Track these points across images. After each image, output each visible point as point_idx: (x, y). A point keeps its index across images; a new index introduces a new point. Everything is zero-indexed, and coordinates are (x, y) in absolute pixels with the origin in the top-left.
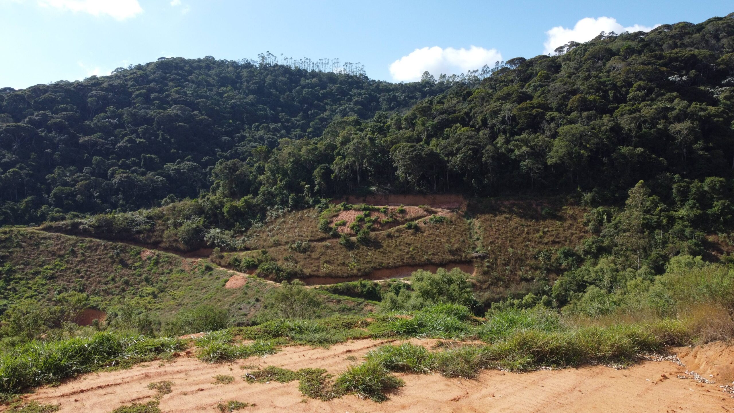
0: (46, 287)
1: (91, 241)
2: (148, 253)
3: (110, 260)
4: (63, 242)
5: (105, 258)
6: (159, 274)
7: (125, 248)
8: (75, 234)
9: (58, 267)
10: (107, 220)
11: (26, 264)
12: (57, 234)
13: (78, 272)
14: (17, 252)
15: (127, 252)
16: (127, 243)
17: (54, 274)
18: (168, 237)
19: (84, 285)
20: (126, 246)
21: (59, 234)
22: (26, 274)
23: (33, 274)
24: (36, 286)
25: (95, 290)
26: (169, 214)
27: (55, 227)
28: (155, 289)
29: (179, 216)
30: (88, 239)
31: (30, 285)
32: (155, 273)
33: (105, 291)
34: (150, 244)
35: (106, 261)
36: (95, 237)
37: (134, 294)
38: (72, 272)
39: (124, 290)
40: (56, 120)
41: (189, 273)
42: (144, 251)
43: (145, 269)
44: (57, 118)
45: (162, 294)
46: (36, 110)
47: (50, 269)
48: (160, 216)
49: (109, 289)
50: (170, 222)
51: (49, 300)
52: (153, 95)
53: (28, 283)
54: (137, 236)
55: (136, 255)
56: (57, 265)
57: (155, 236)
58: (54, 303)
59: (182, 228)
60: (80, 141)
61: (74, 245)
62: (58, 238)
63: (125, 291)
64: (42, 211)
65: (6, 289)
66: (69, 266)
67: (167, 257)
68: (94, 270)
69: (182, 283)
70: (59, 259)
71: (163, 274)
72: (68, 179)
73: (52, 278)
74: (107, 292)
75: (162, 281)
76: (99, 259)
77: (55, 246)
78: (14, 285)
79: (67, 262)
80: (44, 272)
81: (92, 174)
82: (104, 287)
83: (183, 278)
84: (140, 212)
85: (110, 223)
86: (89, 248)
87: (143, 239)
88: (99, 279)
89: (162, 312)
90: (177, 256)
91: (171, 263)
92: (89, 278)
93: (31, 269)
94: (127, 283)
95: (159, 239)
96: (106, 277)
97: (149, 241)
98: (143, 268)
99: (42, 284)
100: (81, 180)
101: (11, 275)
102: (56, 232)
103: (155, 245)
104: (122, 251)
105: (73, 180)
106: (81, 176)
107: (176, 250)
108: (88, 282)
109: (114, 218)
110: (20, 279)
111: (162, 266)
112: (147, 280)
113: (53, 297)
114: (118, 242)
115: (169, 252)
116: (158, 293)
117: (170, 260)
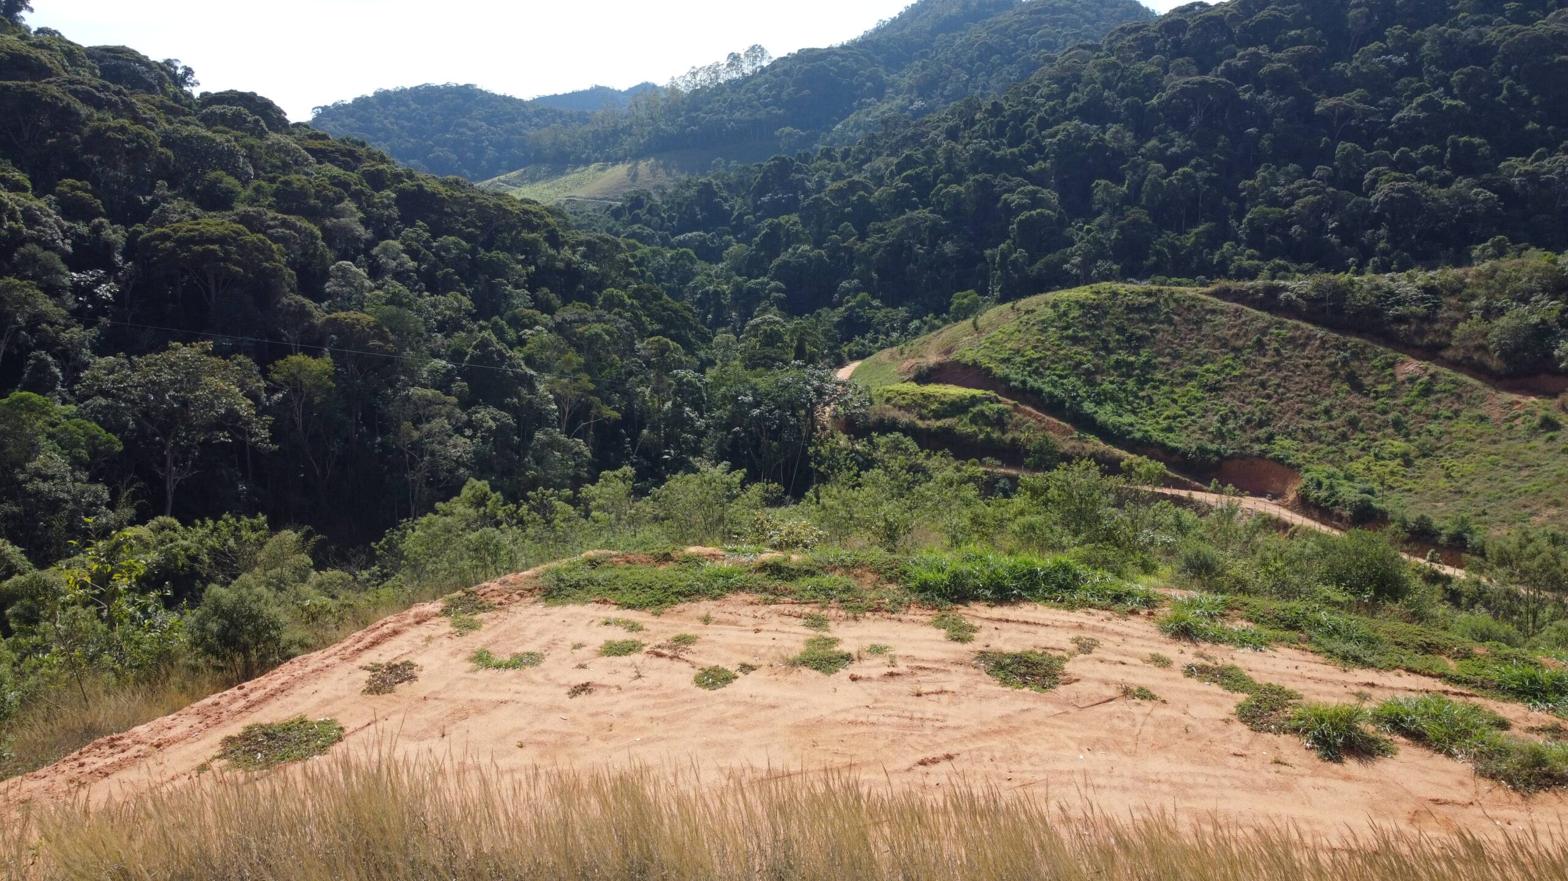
0: (1201, 404)
1: (1297, 328)
2: (1411, 368)
3: (1327, 371)
4: (1244, 323)
5: (1319, 364)
6: (1427, 416)
7: (1363, 350)
8: (1270, 310)
9: (1227, 370)
10: (1336, 287)
11: (1176, 356)
12: (1235, 305)
13: (1263, 385)
14: (1164, 333)
15: (1366, 359)
16: (1370, 339)
17: (1218, 382)
18: (1464, 339)
19: (1269, 413)
20: (1366, 346)
21: (1240, 306)
22: (1172, 375)
23: (1183, 376)
24: (1185, 399)
25: (1287, 426)
26: (1478, 285)
27: (1235, 292)
28: (1411, 448)
29: (1501, 292)
30: (1291, 322)
31: (1176, 397)
32: (1418, 413)
33: (1307, 432)
34: (1420, 347)
35: (1321, 372)
36: (1307, 320)
37: (1363, 449)
38: (1252, 384)
39: (1344, 437)
40: (1276, 66)
41: (1498, 426)
42: (1403, 362)
43: (1398, 402)
44: (1278, 61)
45: (1425, 461)
46: (1240, 46)
47: (1214, 372)
48: (1456, 289)
49: (1316, 429)
50: (1475, 303)
51: (1203, 429)
53: (1173, 392)
54: (1395, 327)
55: (1383, 368)
56: (1226, 366)
57: (1436, 331)
59: (1503, 321)
60: (1318, 109)
61: (1264, 332)
62: (1237, 314)
63: (1347, 439)
64: (1222, 255)
65: (1137, 397)
66: (1248, 371)
67: (1453, 382)
68: (1293, 388)
69: (1475, 445)
70: (1232, 355)
71: (1436, 417)
72: (1281, 191)
73: (1214, 389)
74: (1310, 435)
75: (1430, 432)
76: (1307, 366)
77: (1229, 329)
78: (1150, 392)
79: (1246, 363)
80: (1202, 376)
81: (1331, 180)
82: (1307, 424)
83: (1480, 435)
84: (1409, 276)
85: (1340, 294)
86: (1292, 340)
87: (1406, 335)
88: (1300, 405)
89: (1415, 498)
90: (1477, 383)
91: (1459, 397)
92: (1281, 401)
93: (1182, 366)
94: (1353, 423)
95: (1443, 339)
96: (1314, 403)
97: (1418, 341)
98: (1394, 397)
99: (1196, 398)
100: (1306, 194)
101: (1148, 373)
102: (1235, 301)
103: (1431, 352)
104: (1355, 355)
105: (1290, 193)
106: (1306, 186)
107: (1479, 370)
108: (1278, 408)
109: (1352, 283)
110: (1162, 382)
111: (1439, 401)
112: (1397, 425)
113: (1211, 424)
114: (1350, 335)
115: (1459, 371)
116: (1417, 457)
117: (1459, 391)
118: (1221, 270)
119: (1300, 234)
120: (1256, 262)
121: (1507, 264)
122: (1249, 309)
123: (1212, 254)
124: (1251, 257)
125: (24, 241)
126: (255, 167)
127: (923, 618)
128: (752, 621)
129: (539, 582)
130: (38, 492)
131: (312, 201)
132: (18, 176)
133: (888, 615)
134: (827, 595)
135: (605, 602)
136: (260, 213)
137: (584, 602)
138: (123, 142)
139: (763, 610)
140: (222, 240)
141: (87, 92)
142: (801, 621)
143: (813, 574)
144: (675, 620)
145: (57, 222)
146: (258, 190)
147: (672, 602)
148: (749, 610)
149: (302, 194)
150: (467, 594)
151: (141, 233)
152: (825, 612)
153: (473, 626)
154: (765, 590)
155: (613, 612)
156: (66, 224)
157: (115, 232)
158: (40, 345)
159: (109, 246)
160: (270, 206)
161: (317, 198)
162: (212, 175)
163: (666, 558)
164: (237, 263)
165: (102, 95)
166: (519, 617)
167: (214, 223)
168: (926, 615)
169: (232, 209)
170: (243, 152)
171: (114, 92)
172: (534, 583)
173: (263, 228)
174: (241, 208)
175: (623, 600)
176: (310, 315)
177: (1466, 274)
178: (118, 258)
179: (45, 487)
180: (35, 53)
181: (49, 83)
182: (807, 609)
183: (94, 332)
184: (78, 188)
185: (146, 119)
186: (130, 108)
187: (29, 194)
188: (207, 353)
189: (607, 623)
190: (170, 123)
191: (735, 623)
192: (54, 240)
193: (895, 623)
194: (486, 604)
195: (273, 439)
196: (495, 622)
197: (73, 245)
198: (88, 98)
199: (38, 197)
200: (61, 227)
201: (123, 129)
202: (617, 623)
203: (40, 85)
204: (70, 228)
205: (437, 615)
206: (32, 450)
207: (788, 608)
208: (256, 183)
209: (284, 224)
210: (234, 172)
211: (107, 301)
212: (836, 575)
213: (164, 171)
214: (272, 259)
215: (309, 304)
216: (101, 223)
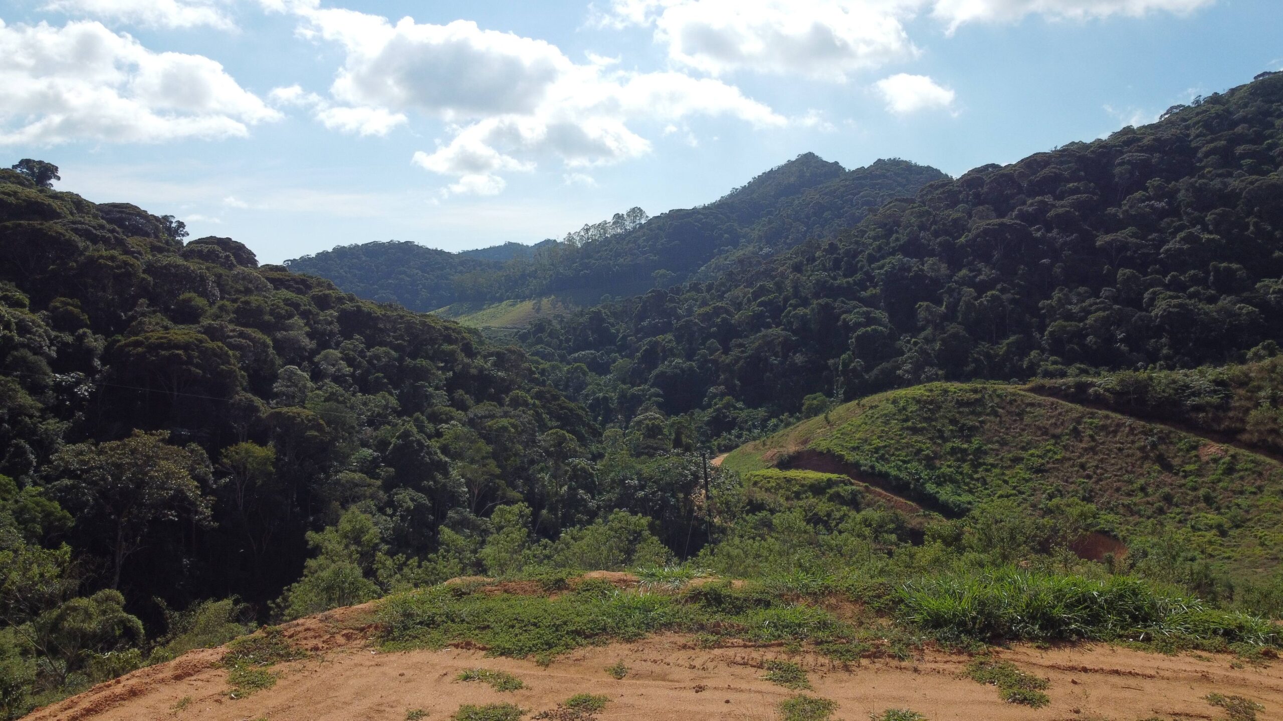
0: (1030, 484)
1: (1107, 417)
2: (1213, 450)
3: (1139, 454)
4: (1060, 414)
5: (1130, 448)
6: (1233, 491)
7: (1168, 435)
8: (1082, 402)
9: (1050, 455)
10: (1137, 382)
11: (1003, 443)
12: (1051, 399)
13: (1083, 466)
14: (991, 424)
15: (1171, 443)
16: (1173, 426)
17: (1043, 464)
18: (1256, 424)
19: (1091, 491)
20: (1170, 432)
21: (1055, 400)
22: (1001, 459)
23: (1011, 460)
24: (1015, 480)
25: (1109, 503)
26: (1262, 379)
27: (1050, 388)
30: (1102, 412)
31: (1006, 478)
32: (1225, 489)
33: (1127, 507)
34: (1218, 432)
35: (1133, 455)
36: (1114, 410)
37: (1180, 521)
38: (1073, 466)
39: (1161, 511)
40: (1060, 210)
42: (1205, 445)
43: (1205, 479)
44: (1062, 207)
46: (1029, 196)
47: (1038, 456)
48: (1243, 382)
49: (1135, 504)
50: (1262, 394)
51: (1034, 506)
52: (1239, 150)
53: (1003, 474)
54: (1193, 415)
55: (1188, 451)
56: (1049, 451)
57: (1230, 418)
58: (1041, 512)
60: (1098, 243)
61: (1078, 421)
62: (1053, 407)
63: (1165, 513)
64: (1031, 360)
65: (972, 479)
66: (1068, 455)
67: (1253, 461)
68: (1110, 468)
70: (1053, 441)
71: (1242, 493)
72: (1075, 309)
73: (1039, 470)
74: (1130, 510)
76: (1120, 450)
77: (1047, 420)
79: (1066, 447)
80: (1028, 460)
81: (1116, 299)
82: (1126, 501)
84: (1200, 372)
85: (1142, 388)
86: (1104, 428)
87: (1205, 422)
88: (1118, 484)
89: (1236, 565)
90: (1271, 463)
92: (1101, 480)
93: (1009, 452)
94: (1168, 499)
95: (1238, 425)
96: (1130, 482)
97: (1215, 427)
98: (1202, 476)
99: (1024, 479)
100: (1096, 311)
101: (980, 458)
102: (1050, 395)
103: (1229, 436)
104: (1162, 440)
105: (1083, 310)
106: (1095, 304)
107: (1273, 450)
108: (1098, 487)
109: (1151, 379)
110: (993, 466)
111: (1242, 478)
112: (1208, 500)
113: (1040, 502)
114: (1156, 422)
115: (1256, 452)
116: (1230, 528)
117: (1259, 469)
118: (1032, 372)
119: (1095, 343)
120: (1060, 366)
122: (1063, 403)
123: (1021, 360)
124: (1055, 363)
125: (16, 347)
126: (222, 291)
127: (950, 667)
128: (687, 674)
129: (376, 618)
131: (267, 317)
132: (19, 295)
133: (894, 663)
134: (795, 634)
135: (468, 645)
136: (221, 326)
137: (438, 646)
138: (112, 268)
139: (702, 657)
140: (186, 347)
141: (86, 230)
142: (763, 672)
143: (768, 605)
144: (573, 673)
145: (46, 331)
146: (222, 308)
147: (567, 646)
148: (683, 655)
149: (259, 311)
150: (269, 633)
151: (119, 341)
152: (797, 659)
153: (260, 683)
154: (702, 627)
155: (479, 662)
156: (53, 334)
157: (96, 340)
158: (20, 435)
159: (90, 353)
160: (231, 321)
161: (271, 314)
162: (187, 295)
163: (559, 585)
164: (197, 366)
165: (98, 233)
166: (337, 667)
167: (181, 333)
168: (956, 664)
169: (199, 323)
170: (212, 278)
171: (109, 231)
172: (370, 619)
173: (223, 338)
174: (205, 322)
175: (493, 644)
176: (256, 409)
177: (1250, 369)
178: (97, 363)
180: (50, 201)
181: (56, 223)
182: (770, 655)
183: (65, 425)
184: (69, 304)
185: (134, 252)
186: (120, 243)
187: (26, 310)
188: (163, 440)
189: (467, 678)
190: (154, 256)
191: (663, 677)
192: (41, 347)
193: (909, 676)
194: (293, 650)
195: (215, 518)
196: (299, 676)
197: (57, 352)
198: (87, 235)
199: (33, 311)
200: (49, 337)
201: (112, 258)
202: (483, 677)
203: (47, 224)
204: (57, 337)
205: (212, 666)
207: (740, 654)
208: (221, 302)
209: (242, 335)
210: (204, 294)
211: (84, 398)
212: (801, 606)
213: (144, 291)
214: (229, 363)
215: (258, 401)
216: (85, 334)
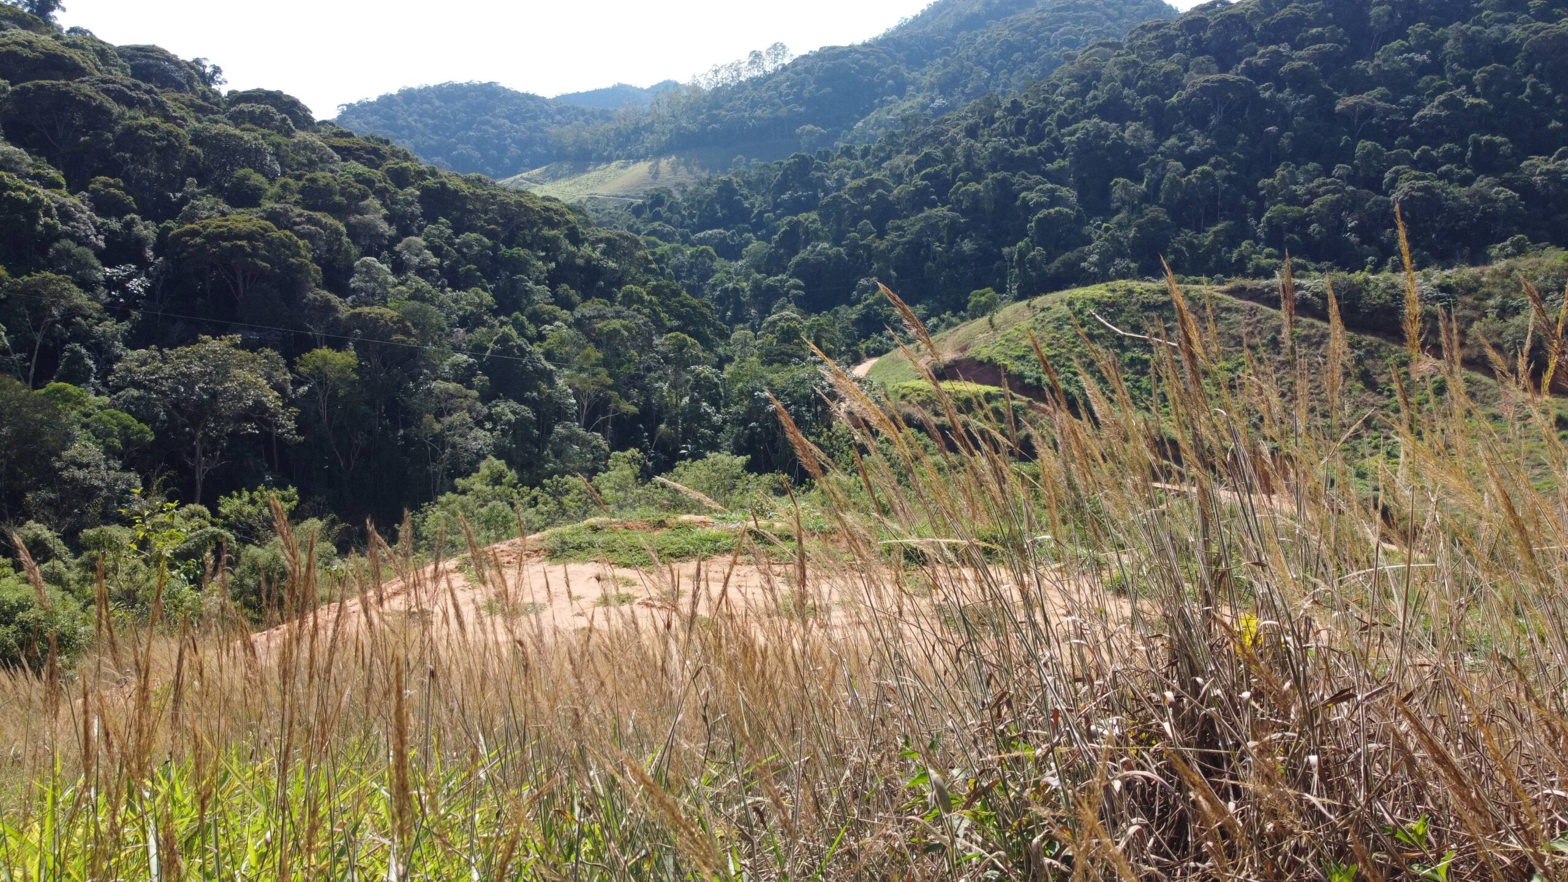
1: (1312, 326)
2: (1425, 366)
4: (1259, 321)
7: (1377, 348)
10: (1352, 285)
12: (1251, 303)
15: (1380, 357)
16: (1386, 338)
18: (1479, 338)
20: (1380, 345)
21: (1255, 304)
26: (1494, 284)
27: (1250, 290)
29: (1517, 291)
30: (1307, 321)
36: (1322, 318)
37: (1375, 447)
39: (1358, 435)
40: (1297, 64)
41: (1511, 425)
42: (1418, 360)
44: (1299, 59)
46: (1261, 44)
48: (1472, 288)
49: (1329, 427)
50: (1491, 302)
55: (1397, 367)
56: (1241, 364)
59: (1518, 320)
60: (1338, 107)
61: (1279, 330)
62: (1253, 312)
67: (1467, 380)
70: (1246, 353)
72: (1300, 190)
74: (1323, 433)
77: (1244, 327)
79: (1260, 361)
81: (1350, 179)
82: (1320, 422)
84: (1425, 275)
85: (1356, 292)
86: (1306, 339)
90: (1491, 382)
91: (1473, 395)
94: (1366, 421)
97: (1432, 340)
100: (1325, 193)
102: (1250, 299)
104: (1370, 354)
105: (1309, 192)
106: (1325, 184)
109: (1367, 282)
114: (1366, 334)
115: (1474, 370)
117: (1474, 389)
118: (1239, 268)
119: (1319, 232)
120: (1274, 260)
121: (1523, 263)
122: (1264, 308)
123: (1231, 252)
124: (1269, 256)
125: (58, 237)
126: (281, 164)
129: (544, 544)
130: (73, 479)
131: (337, 198)
132: (53, 173)
133: (857, 574)
135: (603, 561)
136: (286, 210)
137: (585, 561)
138: (154, 140)
139: (748, 569)
140: (250, 236)
141: (121, 91)
142: (779, 579)
145: (90, 217)
146: (284, 187)
147: (664, 562)
149: (328, 191)
151: (171, 229)
154: (748, 552)
156: (99, 220)
157: (146, 228)
158: (75, 338)
159: (141, 242)
160: (296, 203)
161: (342, 195)
162: (240, 172)
163: (661, 524)
164: (264, 259)
165: (133, 94)
166: (526, 573)
167: (243, 220)
169: (259, 205)
170: (271, 149)
171: (145, 90)
172: (539, 546)
173: (289, 225)
174: (268, 205)
175: (619, 561)
176: (335, 309)
177: (1482, 273)
178: (150, 253)
179: (80, 474)
180: (69, 53)
181: (82, 82)
183: (126, 325)
184: (111, 186)
185: (176, 118)
186: (160, 106)
187: (64, 191)
188: (235, 346)
190: (199, 121)
192: (87, 236)
194: (495, 562)
195: (299, 431)
197: (106, 241)
198: (120, 97)
199: (72, 193)
200: (94, 223)
201: (154, 128)
202: (613, 579)
203: (73, 85)
204: (103, 224)
205: (452, 571)
206: (68, 439)
207: (769, 568)
208: (283, 180)
209: (310, 220)
210: (261, 169)
211: (139, 296)
213: (194, 168)
214: (298, 254)
215: (335, 299)
216: (133, 220)
